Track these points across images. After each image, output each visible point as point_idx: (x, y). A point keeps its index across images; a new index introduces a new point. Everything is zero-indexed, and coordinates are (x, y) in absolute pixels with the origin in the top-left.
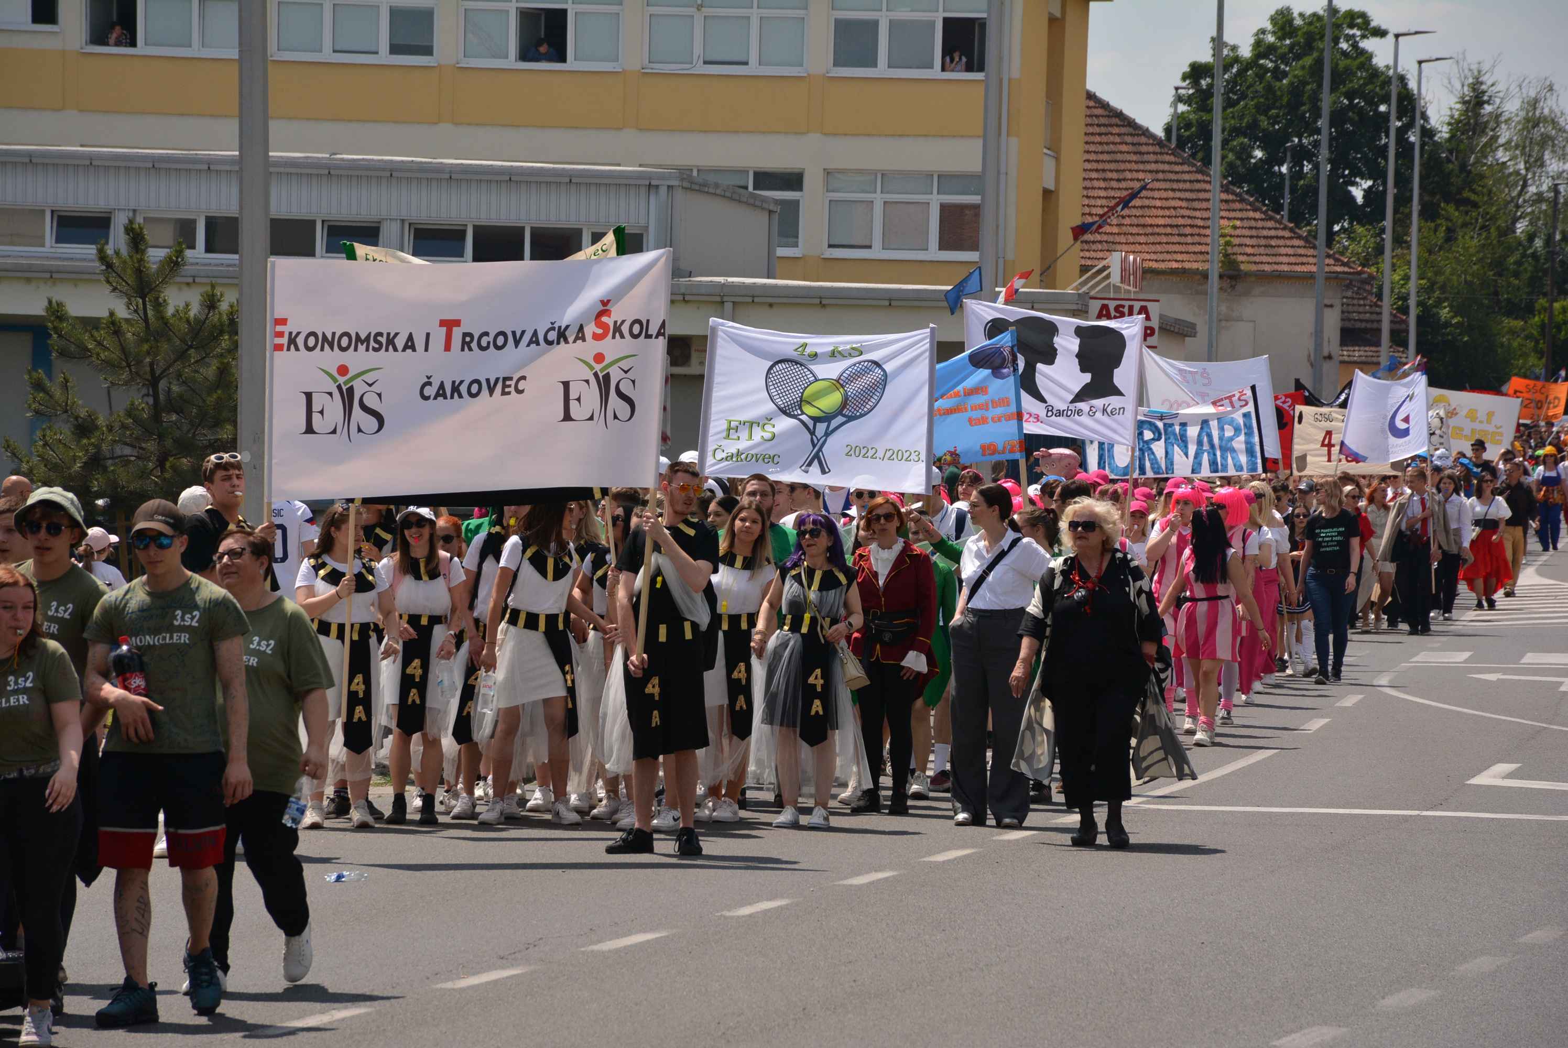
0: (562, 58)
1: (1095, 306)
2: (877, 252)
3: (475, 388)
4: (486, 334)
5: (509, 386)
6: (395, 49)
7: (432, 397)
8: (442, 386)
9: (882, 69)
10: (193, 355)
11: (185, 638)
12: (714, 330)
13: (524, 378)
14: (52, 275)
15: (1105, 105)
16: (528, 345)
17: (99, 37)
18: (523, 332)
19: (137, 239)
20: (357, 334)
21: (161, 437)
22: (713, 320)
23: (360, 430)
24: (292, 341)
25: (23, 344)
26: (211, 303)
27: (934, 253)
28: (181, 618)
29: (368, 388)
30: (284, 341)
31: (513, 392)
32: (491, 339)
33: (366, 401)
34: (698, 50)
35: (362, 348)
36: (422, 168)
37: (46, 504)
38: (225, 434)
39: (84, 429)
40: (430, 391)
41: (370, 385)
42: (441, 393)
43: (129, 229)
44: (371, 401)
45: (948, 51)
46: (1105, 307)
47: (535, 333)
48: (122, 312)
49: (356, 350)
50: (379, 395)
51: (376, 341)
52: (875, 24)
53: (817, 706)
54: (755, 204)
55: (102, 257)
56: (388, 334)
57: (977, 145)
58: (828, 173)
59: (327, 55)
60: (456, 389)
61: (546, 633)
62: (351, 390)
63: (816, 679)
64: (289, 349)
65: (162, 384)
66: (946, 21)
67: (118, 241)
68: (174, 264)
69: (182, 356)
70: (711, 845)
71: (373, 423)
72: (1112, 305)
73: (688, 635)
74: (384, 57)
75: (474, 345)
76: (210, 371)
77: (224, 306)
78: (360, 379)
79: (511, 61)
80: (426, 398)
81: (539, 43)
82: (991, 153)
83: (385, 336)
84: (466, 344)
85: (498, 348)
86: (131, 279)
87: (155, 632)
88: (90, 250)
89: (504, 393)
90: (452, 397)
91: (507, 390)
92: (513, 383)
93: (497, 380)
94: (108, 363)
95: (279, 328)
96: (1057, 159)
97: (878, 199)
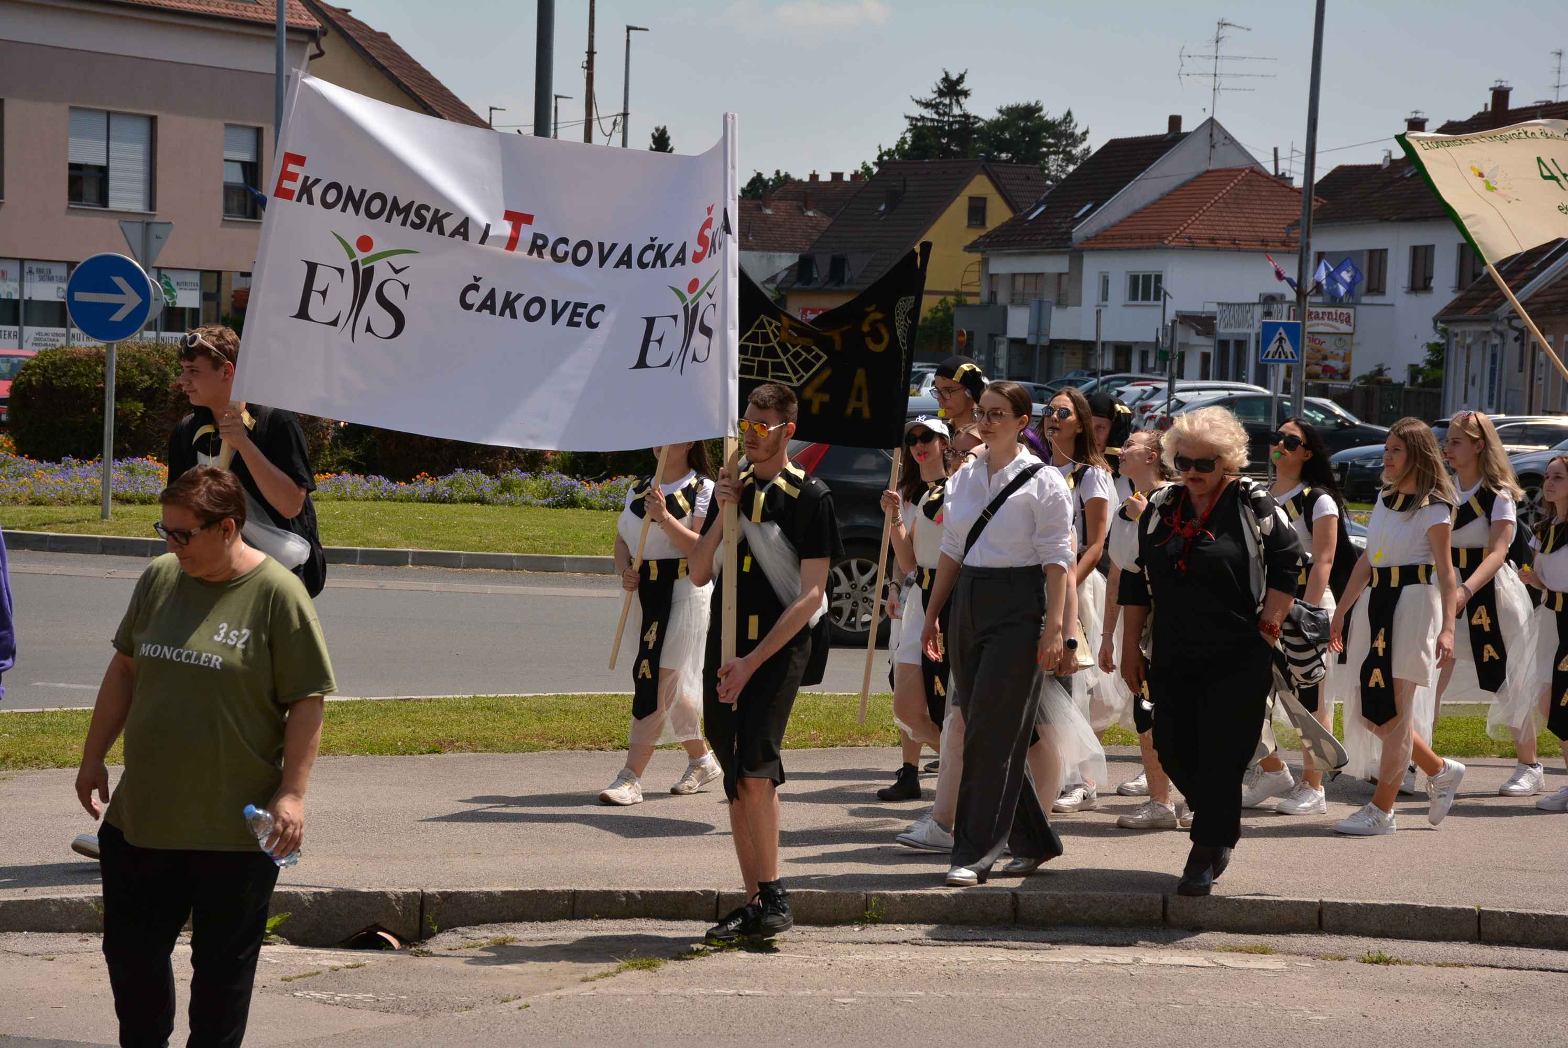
3: (535, 309)
4: (565, 241)
5: (581, 315)
7: (475, 307)
8: (492, 295)
13: (601, 307)
16: (617, 266)
18: (614, 246)
20: (395, 199)
23: (369, 329)
24: (306, 189)
29: (393, 275)
30: (296, 186)
31: (584, 324)
32: (570, 249)
33: (386, 291)
35: (397, 219)
40: (475, 298)
41: (397, 272)
42: (488, 304)
44: (393, 293)
47: (628, 251)
49: (388, 220)
50: (406, 288)
51: (418, 214)
56: (437, 211)
60: (509, 304)
62: (369, 272)
64: (299, 200)
71: (390, 323)
75: (547, 252)
78: (385, 260)
80: (467, 306)
83: (432, 212)
84: (536, 247)
85: (578, 263)
89: (571, 323)
90: (502, 314)
91: (576, 319)
92: (585, 312)
93: (567, 304)
95: (292, 168)
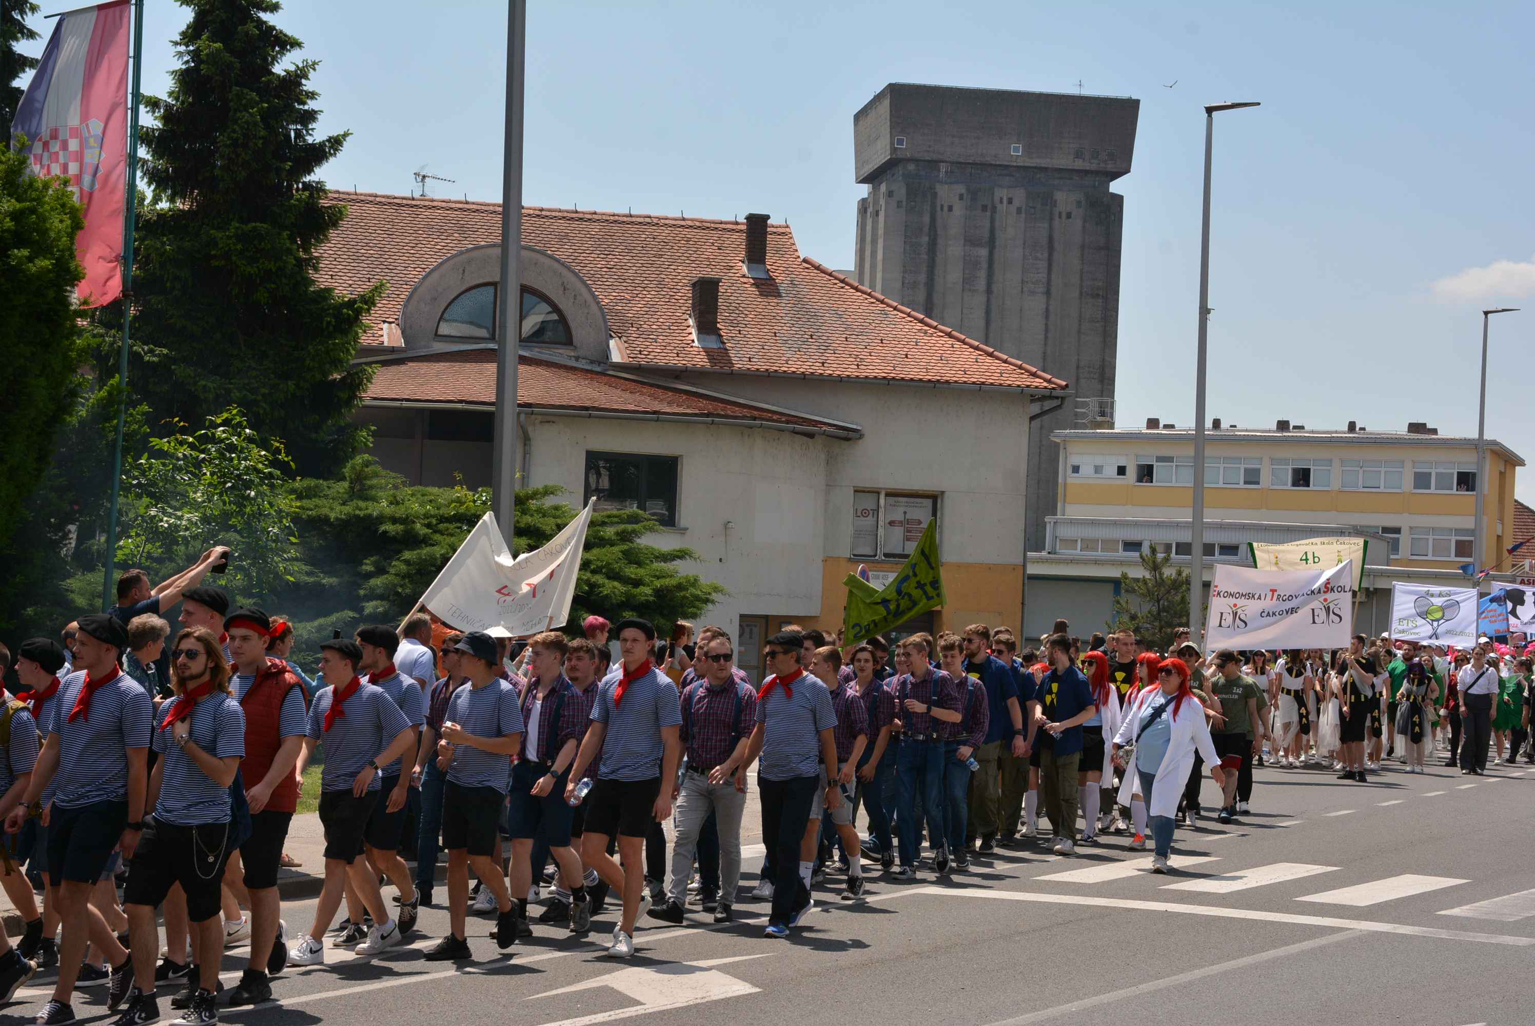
0: (1308, 486)
1: (1519, 579)
2: (1430, 558)
6: (1246, 483)
9: (1433, 490)
10: (1173, 592)
11: (1236, 697)
12: (1394, 586)
14: (1122, 563)
15: (1521, 505)
17: (1140, 480)
19: (1153, 551)
21: (1160, 621)
22: (1394, 582)
25: (1110, 587)
26: (1179, 573)
27: (1453, 558)
28: (1235, 690)
34: (1360, 484)
36: (1254, 525)
37: (1188, 647)
38: (1184, 620)
39: (1133, 617)
43: (1151, 547)
45: (1459, 484)
46: (1523, 580)
48: (1148, 576)
52: (1430, 474)
53: (1417, 729)
54: (1381, 539)
55: (1141, 557)
57: (1473, 518)
58: (1411, 528)
59: (1221, 485)
61: (1295, 697)
63: (1416, 719)
65: (1161, 602)
66: (1458, 473)
67: (1146, 550)
68: (1167, 559)
69: (1168, 592)
70: (1369, 778)
72: (1526, 579)
73: (1363, 699)
74: (1242, 485)
76: (1178, 598)
77: (1184, 575)
79: (1289, 486)
81: (1300, 480)
82: (1478, 521)
86: (1151, 564)
87: (1226, 693)
88: (1137, 554)
94: (1143, 594)
96: (1503, 524)
97: (1431, 537)
